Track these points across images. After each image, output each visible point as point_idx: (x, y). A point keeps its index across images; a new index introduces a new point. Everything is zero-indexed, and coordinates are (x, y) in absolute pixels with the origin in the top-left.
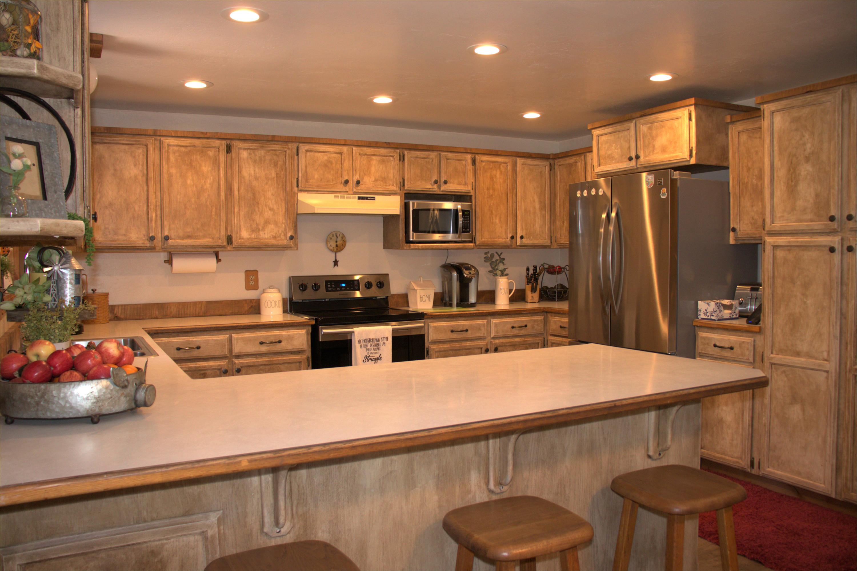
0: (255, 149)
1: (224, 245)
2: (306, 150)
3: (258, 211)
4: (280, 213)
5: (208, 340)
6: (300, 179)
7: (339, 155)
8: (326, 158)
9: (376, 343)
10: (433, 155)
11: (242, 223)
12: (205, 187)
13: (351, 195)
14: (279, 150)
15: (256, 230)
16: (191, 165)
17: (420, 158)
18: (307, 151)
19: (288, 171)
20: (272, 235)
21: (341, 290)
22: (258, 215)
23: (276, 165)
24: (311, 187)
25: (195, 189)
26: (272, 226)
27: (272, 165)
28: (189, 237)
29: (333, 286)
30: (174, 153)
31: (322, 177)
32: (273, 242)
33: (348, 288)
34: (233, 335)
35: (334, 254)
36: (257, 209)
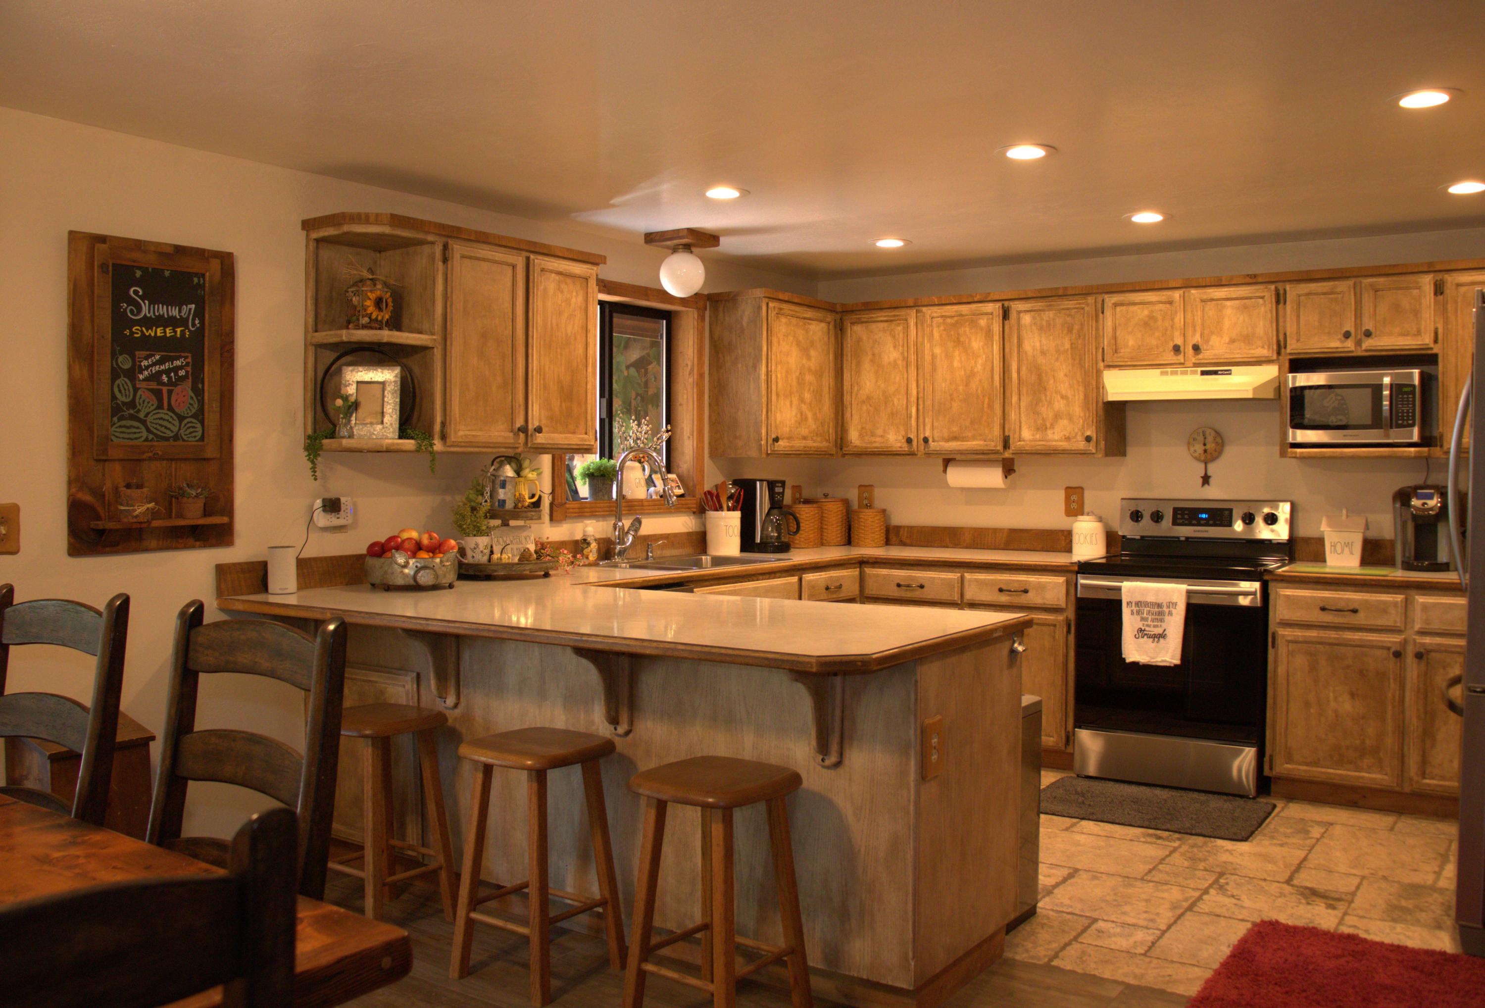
0: (1040, 310)
1: (998, 450)
2: (1113, 304)
3: (1046, 400)
4: (1077, 403)
5: (934, 578)
6: (1105, 348)
7: (1168, 306)
8: (1146, 312)
9: (1156, 610)
10: (1344, 286)
11: (1023, 419)
12: (976, 370)
13: (1189, 369)
14: (1074, 308)
15: (1042, 428)
16: (958, 342)
17: (1316, 294)
18: (1116, 305)
19: (1087, 338)
20: (1065, 435)
21: (1199, 525)
22: (1046, 406)
23: (1070, 330)
24: (1122, 360)
25: (963, 373)
26: (1064, 422)
27: (1065, 332)
28: (955, 438)
29: (1186, 517)
30: (938, 326)
31: (1140, 343)
32: (1064, 445)
33: (1211, 522)
34: (966, 574)
35: (1203, 466)
36: (1043, 398)
